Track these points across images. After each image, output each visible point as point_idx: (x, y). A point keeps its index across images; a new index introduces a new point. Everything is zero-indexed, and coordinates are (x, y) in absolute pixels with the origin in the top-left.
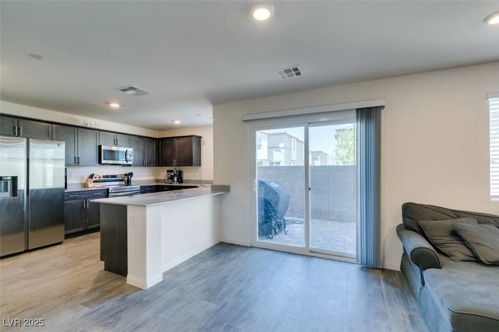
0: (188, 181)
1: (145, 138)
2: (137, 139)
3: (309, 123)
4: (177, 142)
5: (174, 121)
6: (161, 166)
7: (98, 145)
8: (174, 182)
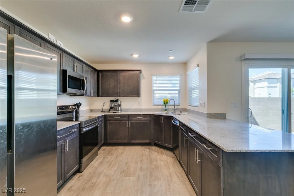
0: (127, 110)
1: (91, 69)
2: (87, 68)
3: (291, 66)
4: (122, 74)
5: (132, 55)
6: (101, 96)
7: (62, 69)
8: (118, 111)
